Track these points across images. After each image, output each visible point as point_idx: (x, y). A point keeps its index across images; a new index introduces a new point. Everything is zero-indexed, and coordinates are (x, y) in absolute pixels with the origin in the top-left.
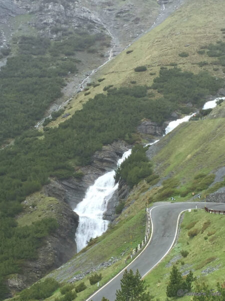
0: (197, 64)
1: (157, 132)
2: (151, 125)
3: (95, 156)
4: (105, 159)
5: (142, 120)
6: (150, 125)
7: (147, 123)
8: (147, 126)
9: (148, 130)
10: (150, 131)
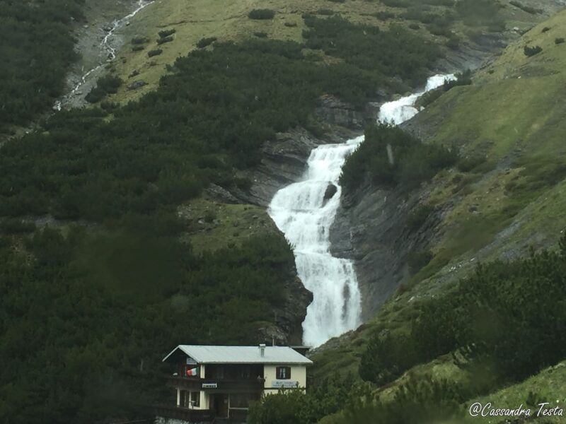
0: (371, 15)
1: (355, 121)
2: (341, 107)
3: (265, 150)
4: (286, 155)
5: (323, 97)
6: (339, 108)
7: (333, 104)
8: (333, 108)
9: (336, 117)
10: (340, 118)
